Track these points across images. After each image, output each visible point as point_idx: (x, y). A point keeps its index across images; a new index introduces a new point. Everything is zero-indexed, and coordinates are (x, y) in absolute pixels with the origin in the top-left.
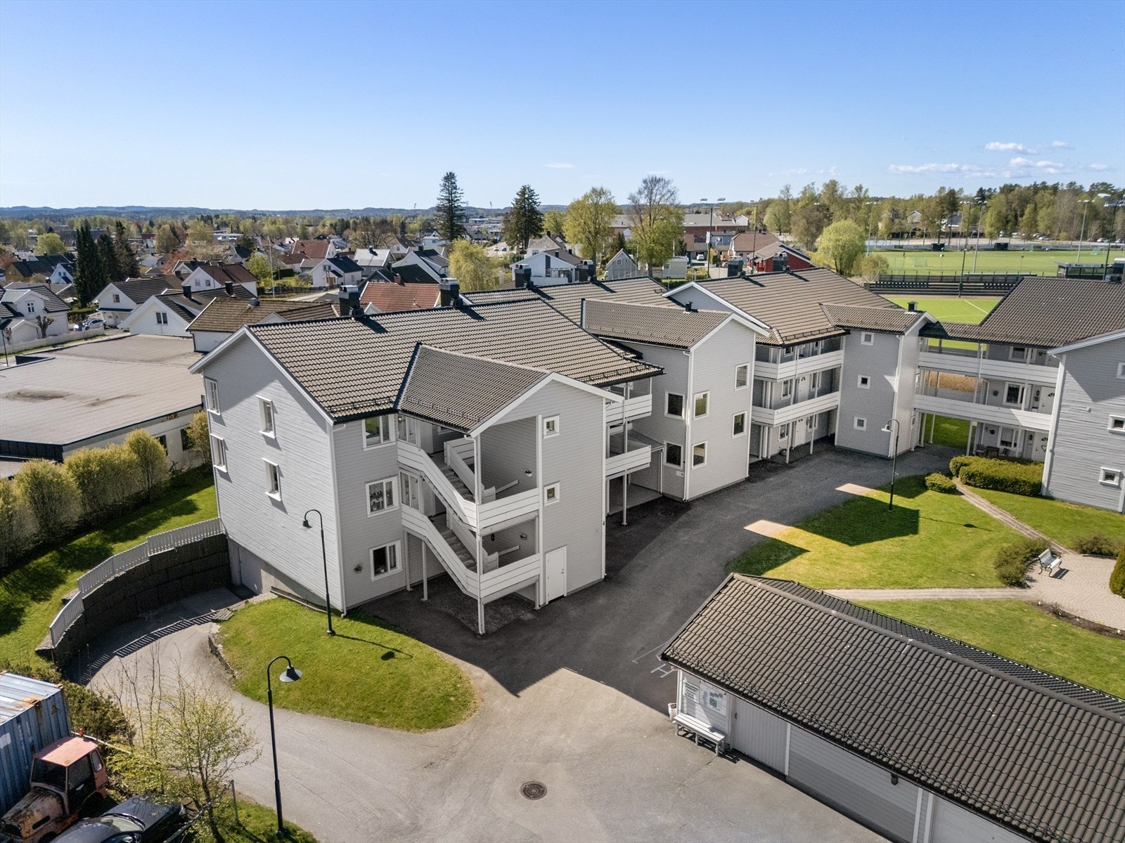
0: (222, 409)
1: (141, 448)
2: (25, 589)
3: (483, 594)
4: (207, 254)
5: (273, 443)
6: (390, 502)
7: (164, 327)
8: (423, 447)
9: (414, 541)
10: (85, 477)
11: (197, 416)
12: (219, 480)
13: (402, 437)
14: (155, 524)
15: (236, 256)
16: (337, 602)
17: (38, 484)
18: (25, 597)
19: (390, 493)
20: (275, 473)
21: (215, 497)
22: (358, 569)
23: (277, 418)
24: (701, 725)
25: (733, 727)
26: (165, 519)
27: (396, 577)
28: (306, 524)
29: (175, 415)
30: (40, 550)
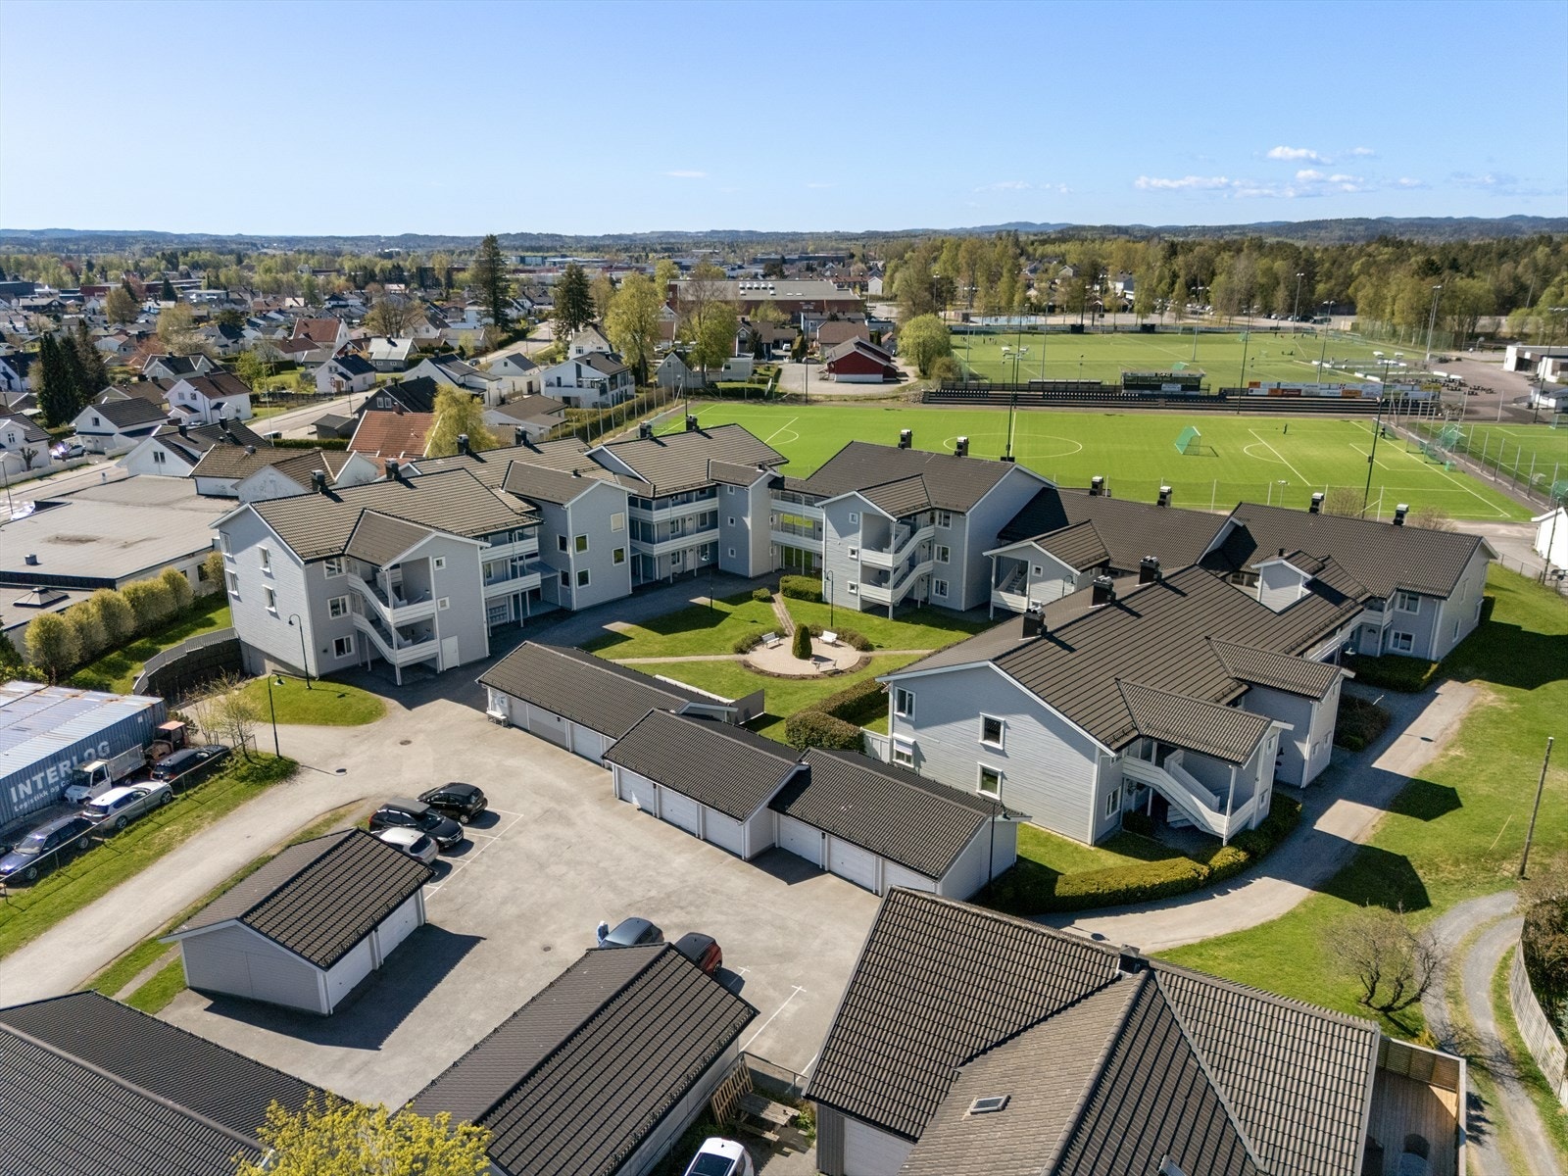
0: (234, 552)
1: (171, 579)
2: (107, 673)
3: (399, 662)
4: (185, 343)
5: (269, 575)
6: (345, 611)
7: (162, 466)
8: (362, 576)
9: (361, 635)
10: (135, 600)
11: (210, 555)
12: (232, 601)
13: (349, 571)
14: (187, 633)
15: (220, 337)
16: (313, 671)
17: (106, 606)
18: (109, 677)
19: (344, 605)
20: (271, 594)
21: (229, 614)
22: (325, 651)
23: (271, 560)
24: (498, 714)
25: (511, 712)
26: (194, 630)
27: (351, 657)
28: (290, 623)
29: (192, 555)
30: (110, 649)
